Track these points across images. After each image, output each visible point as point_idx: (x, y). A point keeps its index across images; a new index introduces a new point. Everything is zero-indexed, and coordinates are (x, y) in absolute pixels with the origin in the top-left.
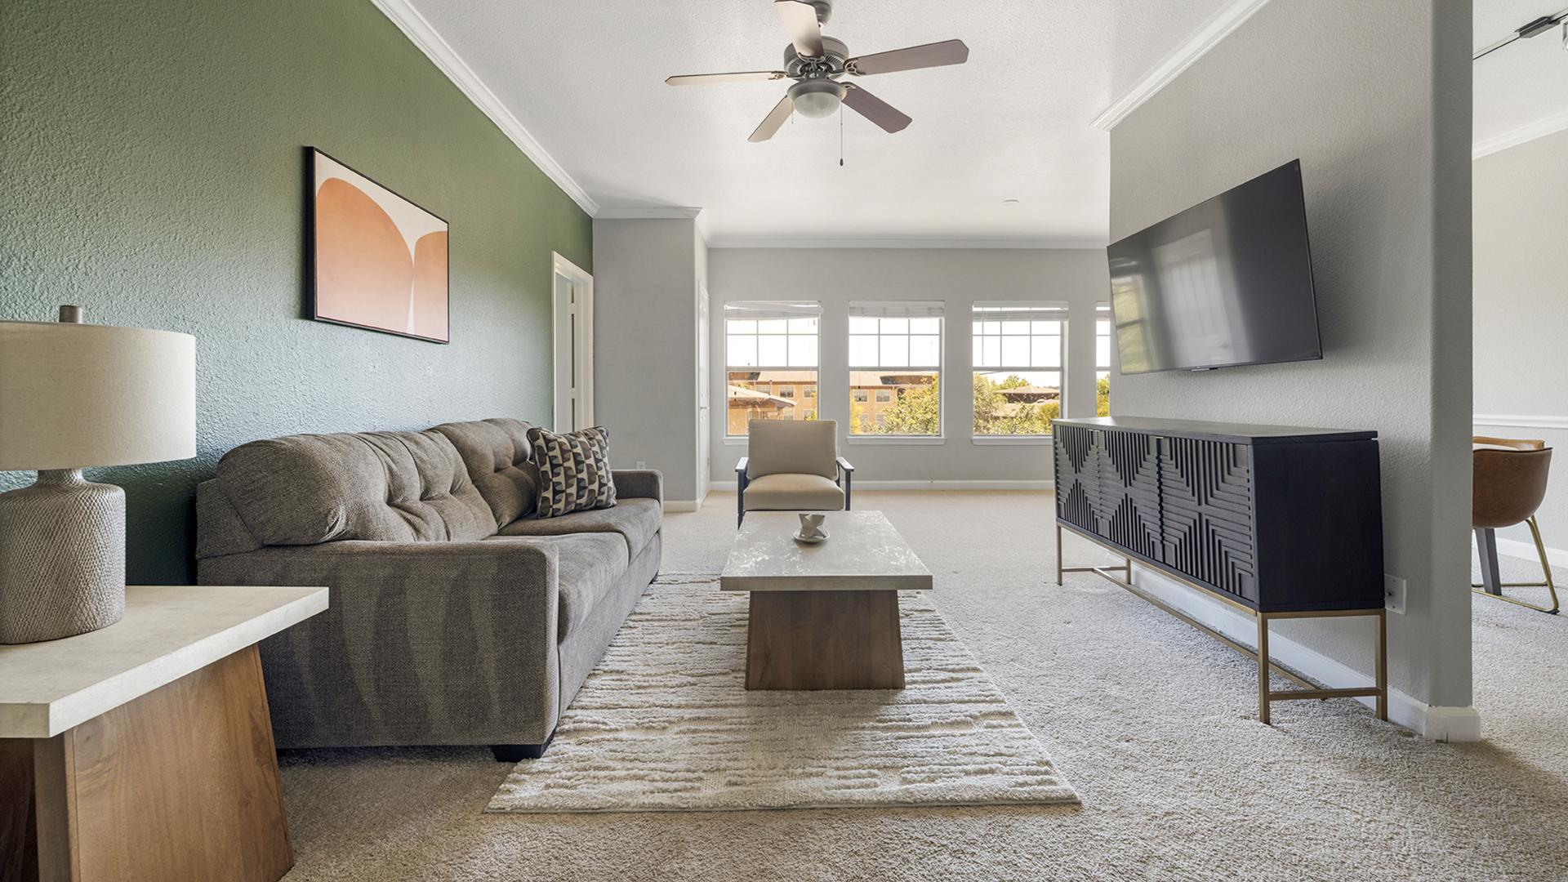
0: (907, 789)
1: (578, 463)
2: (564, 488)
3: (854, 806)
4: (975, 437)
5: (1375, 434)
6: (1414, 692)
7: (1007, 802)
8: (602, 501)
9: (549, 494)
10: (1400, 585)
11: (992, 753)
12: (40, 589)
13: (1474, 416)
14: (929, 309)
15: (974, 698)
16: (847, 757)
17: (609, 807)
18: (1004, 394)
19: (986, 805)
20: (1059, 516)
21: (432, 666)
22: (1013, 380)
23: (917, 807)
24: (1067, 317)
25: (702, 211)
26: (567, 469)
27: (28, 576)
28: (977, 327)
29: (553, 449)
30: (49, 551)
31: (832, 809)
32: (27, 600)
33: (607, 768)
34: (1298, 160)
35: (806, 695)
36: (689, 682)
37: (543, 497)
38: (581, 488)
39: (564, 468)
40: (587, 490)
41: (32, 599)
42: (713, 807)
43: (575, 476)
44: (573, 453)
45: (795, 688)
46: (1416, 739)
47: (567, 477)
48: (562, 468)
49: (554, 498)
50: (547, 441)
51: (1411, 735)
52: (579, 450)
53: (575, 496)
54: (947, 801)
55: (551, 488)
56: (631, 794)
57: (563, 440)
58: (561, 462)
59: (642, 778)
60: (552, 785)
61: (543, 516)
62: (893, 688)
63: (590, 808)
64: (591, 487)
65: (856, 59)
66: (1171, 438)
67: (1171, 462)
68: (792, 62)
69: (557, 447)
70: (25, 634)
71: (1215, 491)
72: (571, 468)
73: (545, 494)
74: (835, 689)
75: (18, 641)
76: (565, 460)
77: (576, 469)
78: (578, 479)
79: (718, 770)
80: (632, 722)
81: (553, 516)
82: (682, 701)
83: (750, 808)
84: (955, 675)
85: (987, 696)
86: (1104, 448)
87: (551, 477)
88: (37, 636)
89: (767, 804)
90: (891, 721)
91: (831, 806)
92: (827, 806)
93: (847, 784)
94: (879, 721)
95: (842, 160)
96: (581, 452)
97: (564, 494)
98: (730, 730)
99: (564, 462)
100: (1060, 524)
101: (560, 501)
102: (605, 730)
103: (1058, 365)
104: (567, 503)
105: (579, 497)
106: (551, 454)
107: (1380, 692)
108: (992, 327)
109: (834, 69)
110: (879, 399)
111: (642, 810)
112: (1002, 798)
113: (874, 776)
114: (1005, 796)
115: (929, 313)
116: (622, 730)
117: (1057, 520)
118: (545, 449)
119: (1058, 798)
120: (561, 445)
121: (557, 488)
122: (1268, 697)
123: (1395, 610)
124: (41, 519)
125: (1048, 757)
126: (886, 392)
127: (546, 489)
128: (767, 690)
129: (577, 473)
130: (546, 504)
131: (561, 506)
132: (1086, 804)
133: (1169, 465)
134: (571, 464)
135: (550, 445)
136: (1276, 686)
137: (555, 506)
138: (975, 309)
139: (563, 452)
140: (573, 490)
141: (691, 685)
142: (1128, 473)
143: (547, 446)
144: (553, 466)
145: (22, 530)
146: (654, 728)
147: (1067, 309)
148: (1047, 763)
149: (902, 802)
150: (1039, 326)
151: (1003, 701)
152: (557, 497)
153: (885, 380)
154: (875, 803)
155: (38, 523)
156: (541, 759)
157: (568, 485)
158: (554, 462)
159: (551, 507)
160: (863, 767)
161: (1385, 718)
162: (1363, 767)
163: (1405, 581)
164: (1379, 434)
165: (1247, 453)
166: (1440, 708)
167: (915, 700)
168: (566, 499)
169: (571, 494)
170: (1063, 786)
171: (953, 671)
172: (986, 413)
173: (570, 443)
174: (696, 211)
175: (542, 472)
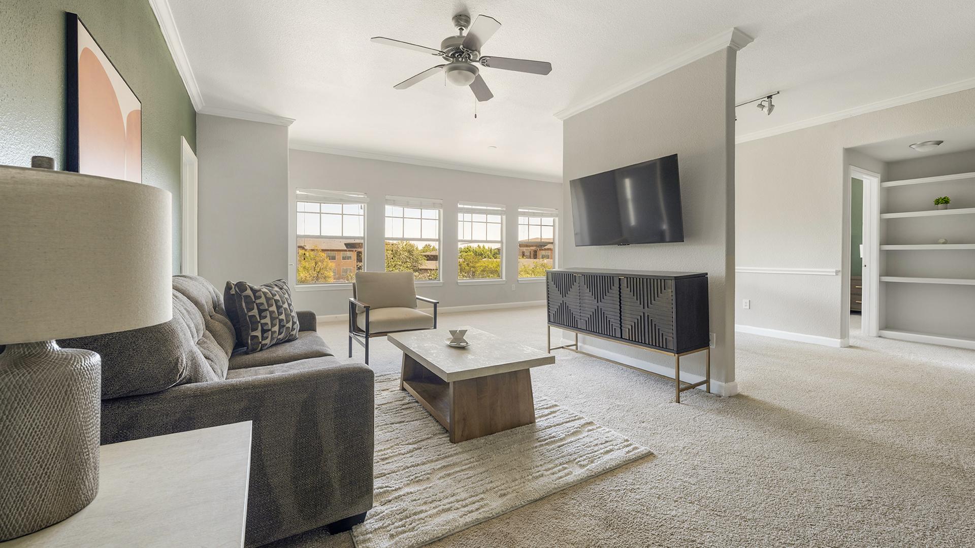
0: (587, 469)
1: (278, 307)
2: (270, 328)
3: (571, 485)
4: (459, 281)
5: (707, 274)
6: (719, 379)
7: (629, 462)
8: (293, 335)
9: (258, 333)
10: (713, 336)
11: (604, 442)
12: (48, 469)
13: (736, 268)
14: (434, 204)
15: (571, 419)
16: (545, 463)
17: (447, 533)
18: (425, 256)
19: (622, 466)
20: (549, 321)
21: (284, 474)
22: (428, 246)
23: (597, 476)
24: (504, 214)
25: (295, 122)
26: (272, 313)
27: (34, 457)
28: (460, 216)
29: (260, 297)
30: (58, 426)
31: (563, 490)
32: (33, 484)
33: (421, 512)
34: (676, 154)
35: (491, 437)
36: (414, 448)
37: (251, 336)
38: (281, 327)
39: (269, 312)
40: (285, 328)
41: (39, 482)
42: (506, 511)
43: (277, 318)
44: (275, 300)
45: (481, 436)
46: (722, 398)
47: (272, 319)
48: (268, 312)
49: (262, 336)
50: (254, 291)
51: (720, 397)
52: (277, 297)
53: (277, 333)
54: (607, 469)
55: (260, 328)
56: (454, 520)
57: (265, 290)
58: (267, 308)
59: (449, 510)
60: (395, 534)
61: (254, 351)
62: (531, 423)
63: (436, 538)
64: (287, 325)
65: (490, 57)
66: (627, 278)
67: (627, 289)
68: (449, 49)
69: (263, 296)
70: (30, 524)
71: (653, 301)
72: (274, 312)
73: (254, 333)
74: (502, 431)
75: (21, 533)
76: (270, 305)
77: (278, 312)
78: (279, 319)
79: (487, 490)
80: (405, 481)
81: (261, 350)
82: (423, 459)
83: (525, 504)
84: (552, 410)
85: (575, 417)
86: (584, 283)
87: (259, 320)
88: (45, 522)
89: (533, 499)
90: (545, 440)
91: (562, 489)
92: (559, 490)
93: (560, 476)
94: (543, 441)
95: (476, 115)
96: (280, 299)
97: (270, 332)
98: (469, 468)
99: (269, 307)
100: (549, 325)
101: (267, 338)
102: (393, 491)
103: (499, 239)
104: (272, 339)
105: (280, 333)
106: (258, 301)
107: (707, 382)
108: (468, 217)
109: (471, 58)
110: (344, 258)
111: (467, 527)
112: (626, 461)
113: (565, 468)
114: (627, 459)
115: (433, 206)
116: (402, 488)
117: (548, 323)
118: (253, 298)
119: (645, 454)
120: (265, 294)
121: (265, 328)
122: (680, 390)
123: (712, 346)
124: (50, 391)
125: (626, 438)
126: (348, 254)
127: (255, 329)
128: (466, 440)
129: (278, 315)
130: (255, 340)
131: (267, 341)
132: (655, 453)
133: (626, 291)
134: (274, 308)
135: (257, 294)
136: (682, 386)
137: (263, 342)
138: (459, 206)
139: (268, 299)
140: (276, 328)
141: (416, 449)
142: (599, 296)
143: (254, 296)
144: (261, 311)
145: (28, 407)
146: (421, 480)
147: (504, 209)
148: (627, 440)
149: (590, 476)
150: (491, 218)
151: (583, 418)
152: (265, 335)
153: (346, 245)
154: (580, 480)
155: (48, 395)
156: (365, 523)
157: (273, 325)
158: (261, 308)
159: (260, 343)
160: (556, 466)
161: (709, 392)
162: (719, 412)
163: (715, 334)
164: (708, 274)
165: (672, 284)
166: (729, 383)
167: (547, 426)
168: (272, 336)
169: (275, 332)
170: (643, 449)
171: (550, 407)
172: (415, 266)
173: (271, 292)
174: (291, 121)
175: (249, 316)
